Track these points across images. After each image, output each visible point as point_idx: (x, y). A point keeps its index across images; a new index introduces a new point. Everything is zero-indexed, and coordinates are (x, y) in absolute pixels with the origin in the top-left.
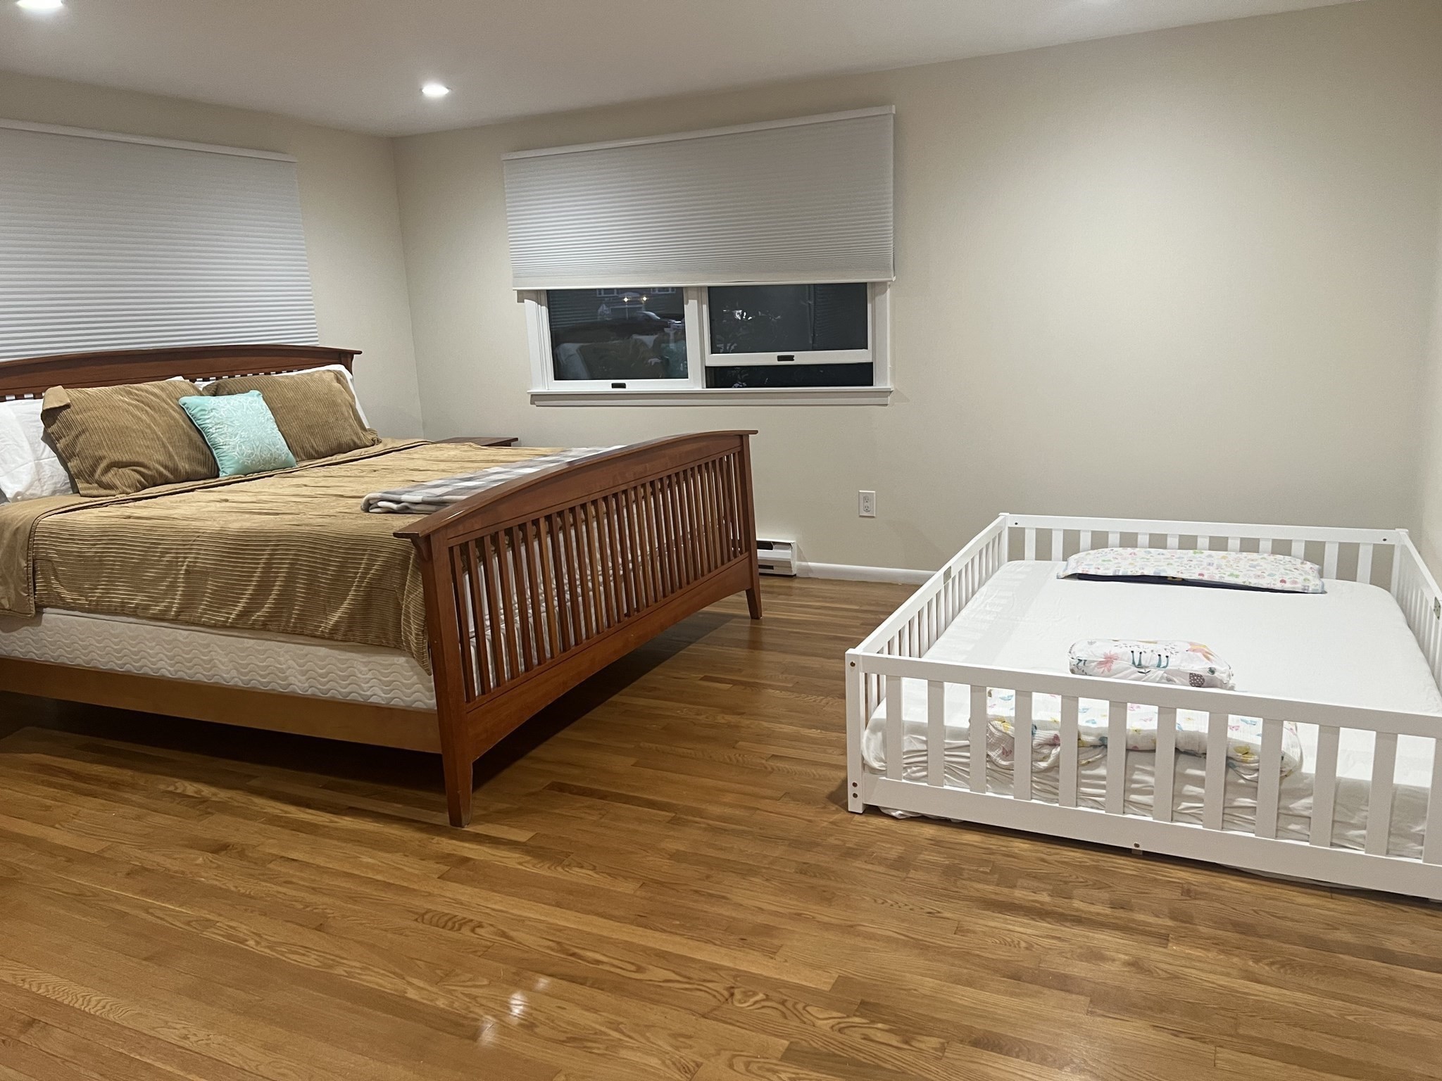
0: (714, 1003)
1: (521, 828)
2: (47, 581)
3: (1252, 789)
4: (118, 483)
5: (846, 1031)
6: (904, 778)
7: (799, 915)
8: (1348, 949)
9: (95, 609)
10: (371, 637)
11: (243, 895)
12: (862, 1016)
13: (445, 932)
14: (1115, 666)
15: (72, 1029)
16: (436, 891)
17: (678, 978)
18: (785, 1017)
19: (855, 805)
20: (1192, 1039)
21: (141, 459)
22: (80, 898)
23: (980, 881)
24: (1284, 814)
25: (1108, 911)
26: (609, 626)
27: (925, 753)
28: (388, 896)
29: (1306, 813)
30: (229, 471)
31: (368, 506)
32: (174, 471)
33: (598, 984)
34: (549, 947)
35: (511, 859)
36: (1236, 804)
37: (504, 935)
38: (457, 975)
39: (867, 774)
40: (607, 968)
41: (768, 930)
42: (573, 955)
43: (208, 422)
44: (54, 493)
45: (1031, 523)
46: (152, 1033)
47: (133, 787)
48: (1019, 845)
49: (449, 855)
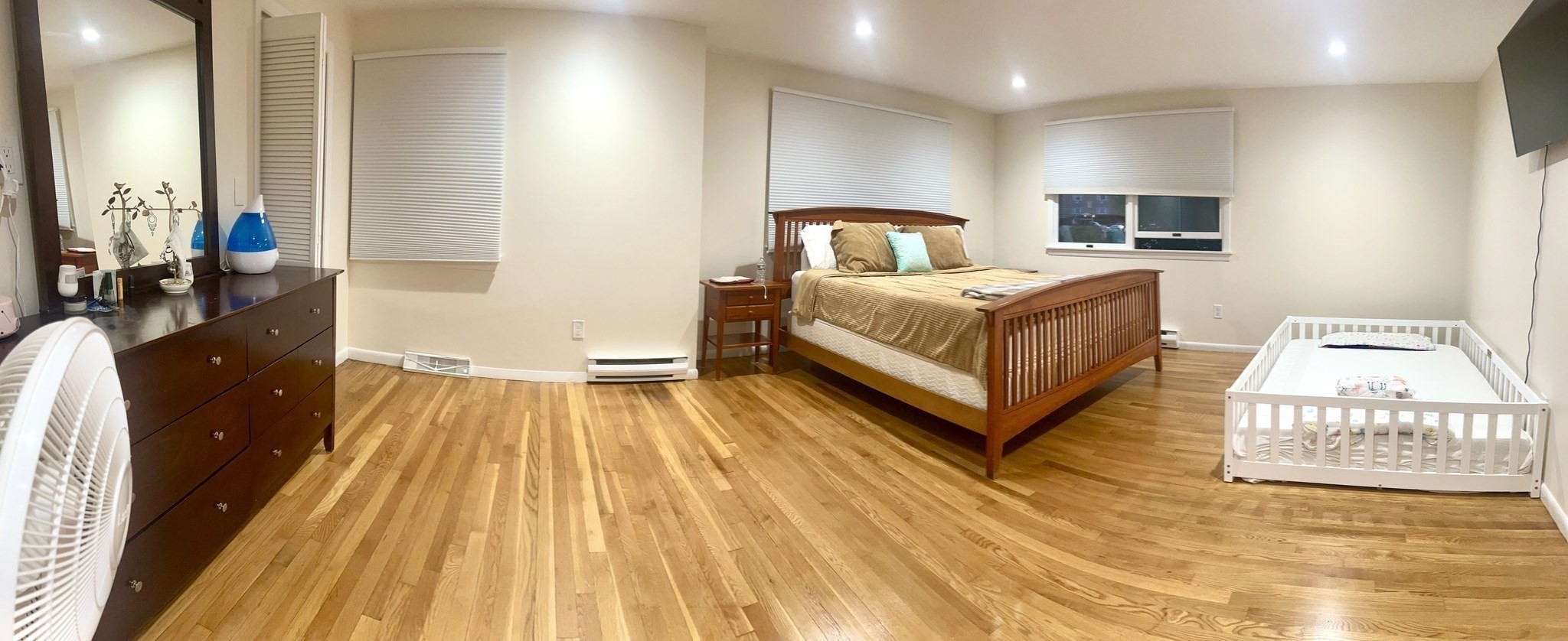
0: (1155, 622)
1: (1026, 486)
2: (819, 307)
3: (1435, 449)
4: (854, 267)
5: (1242, 632)
6: (1258, 460)
7: (1203, 551)
8: (1486, 525)
9: (834, 323)
10: (956, 364)
11: (872, 485)
12: (1251, 619)
13: (977, 547)
14: (1360, 391)
15: (784, 529)
16: (975, 518)
17: (1129, 603)
18: (1202, 628)
19: (1228, 478)
20: (1431, 595)
21: (865, 258)
22: (801, 458)
23: (1304, 517)
24: (1450, 460)
25: (1372, 525)
26: (1083, 373)
27: (1269, 445)
28: (946, 512)
29: (1459, 458)
30: (902, 269)
31: (964, 294)
32: (878, 265)
33: (1073, 606)
34: (1041, 573)
35: (1021, 507)
36: (1427, 458)
37: (1013, 559)
38: (982, 580)
39: (1236, 460)
40: (1079, 594)
41: (1184, 564)
42: (1057, 581)
43: (897, 244)
44: (829, 268)
45: (1303, 321)
46: (816, 548)
47: (834, 409)
48: (1321, 492)
49: (984, 496)
